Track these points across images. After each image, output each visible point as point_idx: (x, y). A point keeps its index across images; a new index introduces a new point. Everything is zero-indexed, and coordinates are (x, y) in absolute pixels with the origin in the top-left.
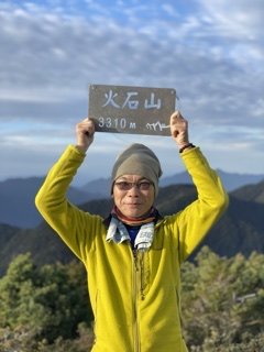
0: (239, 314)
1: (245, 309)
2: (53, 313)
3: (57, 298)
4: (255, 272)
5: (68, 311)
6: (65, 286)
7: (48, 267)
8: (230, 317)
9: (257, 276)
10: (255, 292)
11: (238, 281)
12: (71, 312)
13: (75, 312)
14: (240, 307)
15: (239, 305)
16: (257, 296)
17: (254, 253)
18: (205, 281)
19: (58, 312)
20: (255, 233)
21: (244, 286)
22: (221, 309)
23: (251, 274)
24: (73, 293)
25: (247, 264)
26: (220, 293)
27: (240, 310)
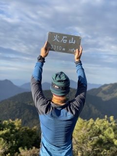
0: (91, 145)
1: (94, 143)
2: (8, 142)
3: (10, 136)
4: (98, 127)
5: (14, 142)
6: (14, 131)
7: (7, 121)
8: (87, 146)
9: (99, 129)
10: (98, 136)
11: (91, 130)
12: (16, 142)
13: (17, 142)
14: (92, 142)
15: (91, 141)
16: (99, 137)
17: (98, 119)
18: (77, 130)
19: (9, 142)
20: (96, 110)
21: (93, 133)
22: (83, 143)
23: (96, 128)
24: (17, 133)
25: (95, 123)
26: (83, 136)
27: (92, 144)
